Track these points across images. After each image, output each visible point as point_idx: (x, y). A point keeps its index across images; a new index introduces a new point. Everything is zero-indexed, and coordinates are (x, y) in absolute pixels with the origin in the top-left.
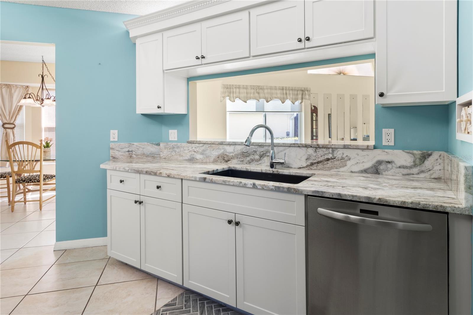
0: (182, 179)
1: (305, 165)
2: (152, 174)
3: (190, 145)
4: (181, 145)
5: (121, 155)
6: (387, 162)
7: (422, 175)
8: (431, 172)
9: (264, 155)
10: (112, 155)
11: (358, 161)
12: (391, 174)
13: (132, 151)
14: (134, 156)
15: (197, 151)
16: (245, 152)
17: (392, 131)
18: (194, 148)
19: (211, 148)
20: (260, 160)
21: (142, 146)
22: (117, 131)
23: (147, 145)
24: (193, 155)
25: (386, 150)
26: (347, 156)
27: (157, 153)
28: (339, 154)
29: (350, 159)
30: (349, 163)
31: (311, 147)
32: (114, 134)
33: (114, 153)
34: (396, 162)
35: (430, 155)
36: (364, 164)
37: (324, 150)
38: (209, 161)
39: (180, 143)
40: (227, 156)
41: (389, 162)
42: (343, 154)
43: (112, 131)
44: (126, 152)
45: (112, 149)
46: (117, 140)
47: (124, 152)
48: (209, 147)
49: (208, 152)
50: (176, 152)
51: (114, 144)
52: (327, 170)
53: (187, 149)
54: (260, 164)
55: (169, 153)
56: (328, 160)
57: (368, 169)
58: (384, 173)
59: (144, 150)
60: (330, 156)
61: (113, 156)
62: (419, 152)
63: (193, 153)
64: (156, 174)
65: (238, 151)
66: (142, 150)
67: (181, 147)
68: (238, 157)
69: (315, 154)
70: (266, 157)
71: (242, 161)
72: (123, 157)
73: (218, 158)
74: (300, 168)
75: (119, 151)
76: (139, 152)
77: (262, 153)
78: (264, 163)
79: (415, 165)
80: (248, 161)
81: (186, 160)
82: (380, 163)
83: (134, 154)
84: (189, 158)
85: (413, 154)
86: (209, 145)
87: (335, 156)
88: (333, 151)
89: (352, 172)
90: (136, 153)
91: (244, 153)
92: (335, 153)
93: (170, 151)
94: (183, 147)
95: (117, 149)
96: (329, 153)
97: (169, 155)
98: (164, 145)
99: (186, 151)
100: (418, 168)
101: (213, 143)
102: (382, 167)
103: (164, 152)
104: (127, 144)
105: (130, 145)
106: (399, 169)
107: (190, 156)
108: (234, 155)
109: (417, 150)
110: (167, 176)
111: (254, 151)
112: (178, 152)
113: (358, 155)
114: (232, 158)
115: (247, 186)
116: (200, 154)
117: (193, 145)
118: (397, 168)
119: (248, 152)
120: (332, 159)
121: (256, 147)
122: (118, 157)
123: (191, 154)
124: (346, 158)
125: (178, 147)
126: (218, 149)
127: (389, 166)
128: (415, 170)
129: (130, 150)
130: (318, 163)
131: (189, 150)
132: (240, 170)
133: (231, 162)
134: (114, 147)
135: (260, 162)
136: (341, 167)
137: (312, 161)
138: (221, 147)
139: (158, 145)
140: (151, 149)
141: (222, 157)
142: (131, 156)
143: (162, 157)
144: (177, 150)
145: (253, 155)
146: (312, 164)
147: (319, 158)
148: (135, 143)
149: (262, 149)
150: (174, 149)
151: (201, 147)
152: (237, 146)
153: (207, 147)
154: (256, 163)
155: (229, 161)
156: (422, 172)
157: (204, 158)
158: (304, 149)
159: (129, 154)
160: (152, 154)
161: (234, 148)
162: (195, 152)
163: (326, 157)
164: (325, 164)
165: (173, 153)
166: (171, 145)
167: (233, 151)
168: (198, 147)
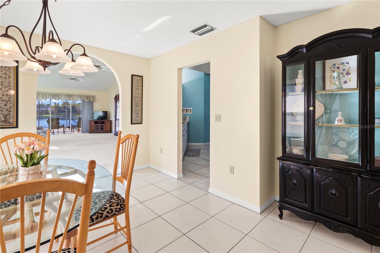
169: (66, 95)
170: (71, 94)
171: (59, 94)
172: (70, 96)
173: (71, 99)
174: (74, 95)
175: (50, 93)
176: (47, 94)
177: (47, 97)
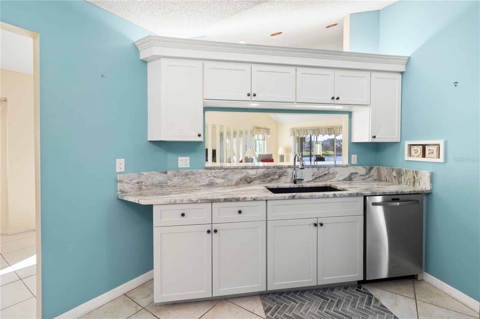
0: (267, 201)
1: (311, 179)
2: (233, 200)
3: (210, 171)
4: (197, 172)
5: (130, 188)
6: (355, 173)
7: (370, 179)
8: (373, 177)
9: (283, 175)
10: (120, 189)
11: (342, 174)
12: (357, 180)
13: (141, 182)
14: (144, 187)
15: (217, 176)
16: (267, 173)
17: (356, 156)
18: (213, 174)
19: (233, 172)
20: (279, 178)
21: (151, 175)
22: (124, 159)
23: (156, 174)
24: (213, 180)
25: (355, 167)
26: (336, 171)
27: (165, 182)
28: (331, 170)
29: (337, 173)
30: (337, 176)
31: (316, 167)
32: (120, 164)
33: (123, 186)
34: (359, 173)
35: (373, 168)
36: (344, 175)
37: (323, 168)
38: (231, 184)
39: (196, 170)
40: (250, 178)
41: (356, 173)
42: (334, 170)
43: (118, 161)
44: (135, 184)
45: (121, 181)
46: (124, 171)
47: (134, 184)
48: (231, 171)
49: (230, 177)
50: (190, 179)
51: (123, 176)
52: (325, 181)
53: (205, 175)
54: (279, 182)
55: (181, 180)
56: (325, 174)
57: (347, 178)
58: (354, 180)
59: (153, 179)
60: (327, 172)
61: (122, 190)
62: (369, 167)
63: (213, 178)
64: (239, 199)
65: (260, 173)
66: (151, 179)
67: (198, 173)
68: (261, 178)
69: (317, 172)
70: (284, 176)
71: (264, 181)
72: (132, 190)
73: (241, 180)
74: (308, 182)
75: (128, 183)
76: (148, 182)
77: (281, 173)
78: (283, 180)
79: (367, 174)
80: (269, 180)
81: (204, 185)
82: (352, 174)
83: (144, 185)
84: (208, 183)
85: (366, 168)
86: (232, 170)
87: (329, 172)
88: (328, 169)
89: (338, 181)
90: (145, 183)
91: (265, 175)
92: (330, 170)
93: (181, 179)
94: (200, 174)
95: (126, 182)
96: (326, 170)
97: (180, 183)
98: (174, 173)
99: (203, 177)
100: (368, 175)
101: (236, 168)
102: (353, 176)
103: (174, 180)
104: (137, 175)
105: (140, 175)
106: (360, 177)
107: (209, 182)
108: (256, 176)
109: (368, 166)
110: (252, 200)
111: (274, 172)
112: (193, 179)
113: (342, 170)
114: (254, 180)
115: (330, 197)
116: (221, 179)
117: (213, 171)
118: (359, 176)
119: (270, 174)
120: (328, 174)
121: (276, 169)
122: (127, 190)
123: (210, 179)
124: (335, 173)
125: (193, 174)
126: (241, 173)
127: (356, 175)
128: (367, 177)
129: (140, 181)
130: (319, 177)
131: (207, 175)
132: (272, 188)
133: (254, 183)
134: (122, 179)
135: (279, 180)
136: (332, 179)
137: (316, 176)
138: (244, 171)
139: (165, 173)
140: (159, 178)
141: (245, 180)
142: (141, 188)
143: (171, 185)
144: (192, 177)
145: (274, 175)
146: (316, 178)
147: (320, 174)
148: (145, 173)
149: (281, 171)
150: (188, 176)
151: (222, 172)
152: (259, 170)
153: (229, 171)
154: (276, 181)
155: (251, 182)
156: (370, 177)
157: (226, 181)
158: (311, 168)
159: (139, 186)
160: (160, 183)
161: (257, 171)
162: (215, 177)
163: (324, 173)
164: (324, 178)
165: (187, 180)
166: (184, 172)
167: (256, 174)
168: (218, 172)
169: (326, 128)
170: (332, 127)
171: (319, 128)
172: (331, 129)
173: (333, 132)
174: (335, 127)
175: (310, 128)
176: (308, 129)
177: (308, 133)
